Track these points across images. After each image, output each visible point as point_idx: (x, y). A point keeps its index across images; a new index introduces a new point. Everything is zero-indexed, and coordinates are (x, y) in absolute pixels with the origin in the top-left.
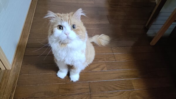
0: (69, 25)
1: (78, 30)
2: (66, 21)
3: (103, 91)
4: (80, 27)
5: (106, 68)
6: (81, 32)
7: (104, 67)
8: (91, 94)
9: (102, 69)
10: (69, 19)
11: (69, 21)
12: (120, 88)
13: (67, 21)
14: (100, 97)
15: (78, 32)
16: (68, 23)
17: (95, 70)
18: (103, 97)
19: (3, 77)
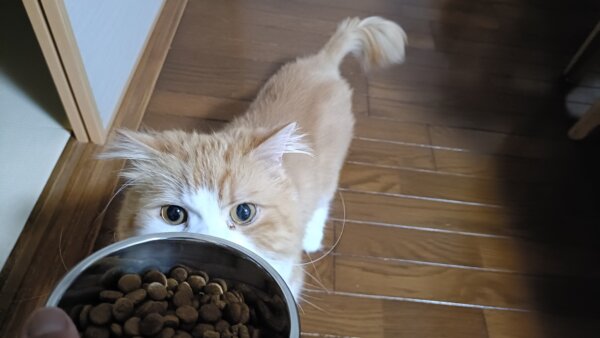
0: (222, 208)
1: (269, 224)
2: (211, 188)
3: (374, 254)
4: (275, 207)
5: (398, 187)
6: (282, 232)
7: (393, 184)
8: (335, 257)
9: (385, 189)
10: (228, 173)
11: (227, 186)
12: (433, 257)
13: (216, 187)
14: (364, 269)
15: (270, 234)
16: (220, 196)
17: (362, 188)
18: (372, 271)
19: (78, 165)
